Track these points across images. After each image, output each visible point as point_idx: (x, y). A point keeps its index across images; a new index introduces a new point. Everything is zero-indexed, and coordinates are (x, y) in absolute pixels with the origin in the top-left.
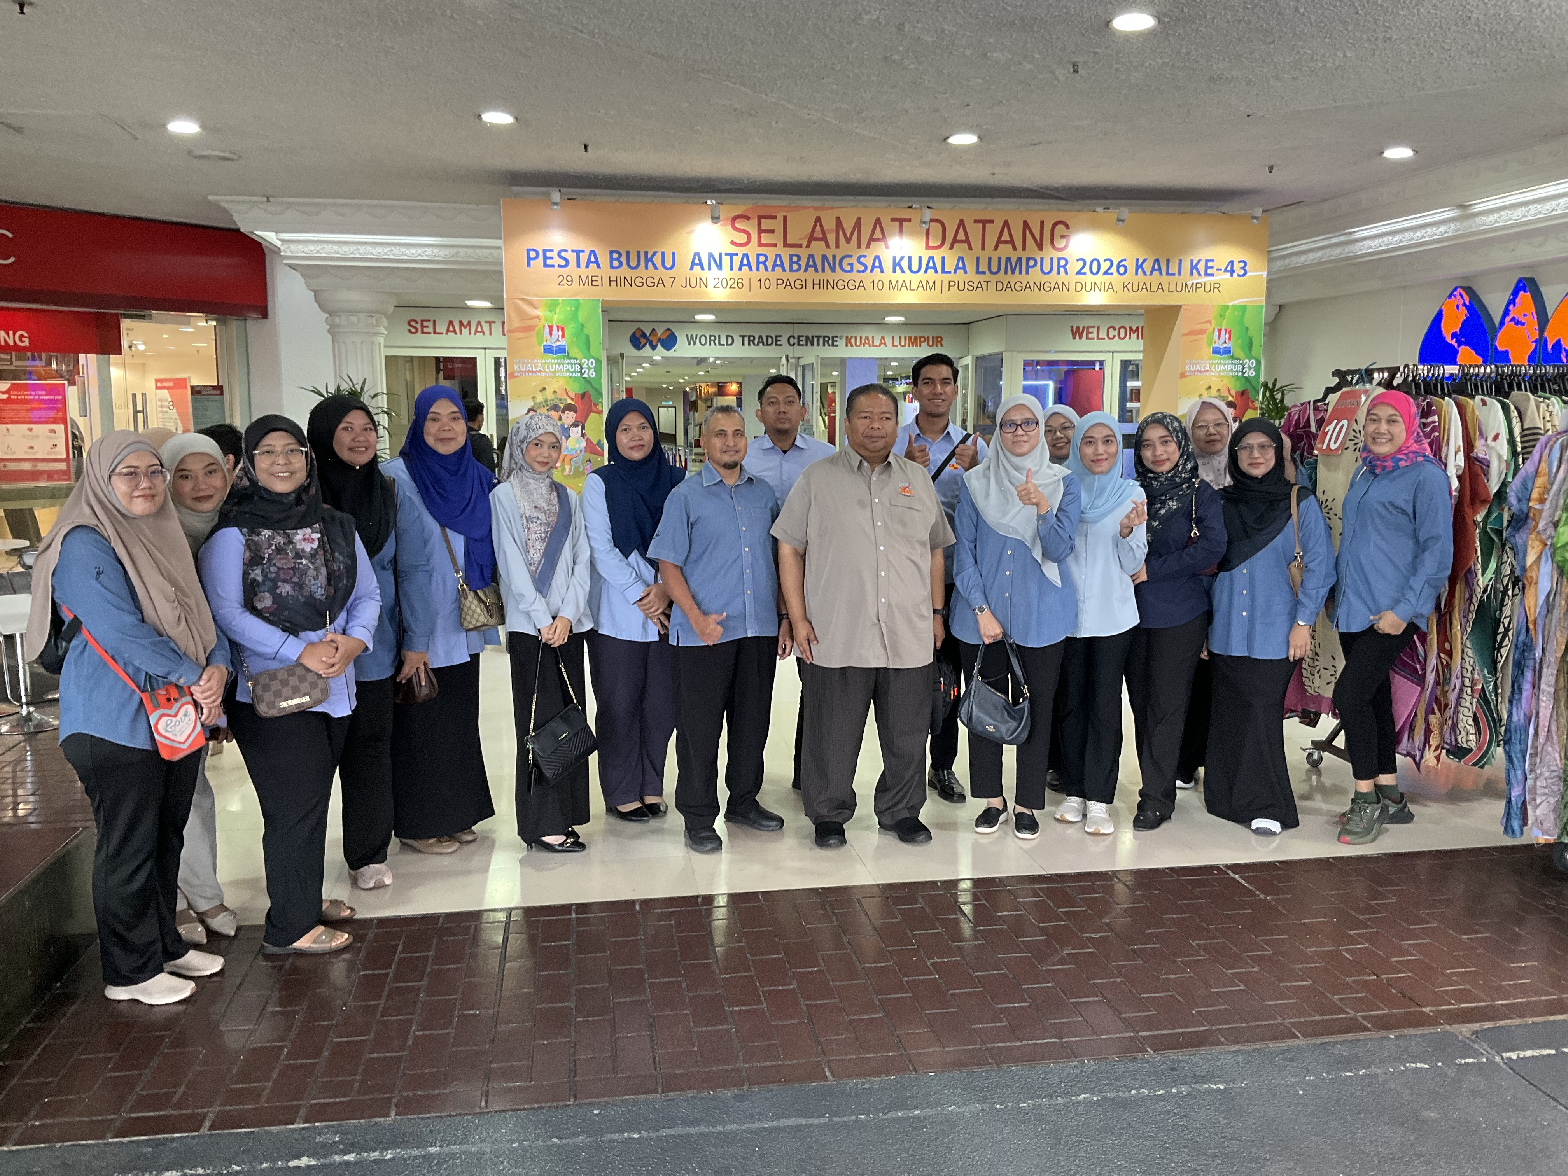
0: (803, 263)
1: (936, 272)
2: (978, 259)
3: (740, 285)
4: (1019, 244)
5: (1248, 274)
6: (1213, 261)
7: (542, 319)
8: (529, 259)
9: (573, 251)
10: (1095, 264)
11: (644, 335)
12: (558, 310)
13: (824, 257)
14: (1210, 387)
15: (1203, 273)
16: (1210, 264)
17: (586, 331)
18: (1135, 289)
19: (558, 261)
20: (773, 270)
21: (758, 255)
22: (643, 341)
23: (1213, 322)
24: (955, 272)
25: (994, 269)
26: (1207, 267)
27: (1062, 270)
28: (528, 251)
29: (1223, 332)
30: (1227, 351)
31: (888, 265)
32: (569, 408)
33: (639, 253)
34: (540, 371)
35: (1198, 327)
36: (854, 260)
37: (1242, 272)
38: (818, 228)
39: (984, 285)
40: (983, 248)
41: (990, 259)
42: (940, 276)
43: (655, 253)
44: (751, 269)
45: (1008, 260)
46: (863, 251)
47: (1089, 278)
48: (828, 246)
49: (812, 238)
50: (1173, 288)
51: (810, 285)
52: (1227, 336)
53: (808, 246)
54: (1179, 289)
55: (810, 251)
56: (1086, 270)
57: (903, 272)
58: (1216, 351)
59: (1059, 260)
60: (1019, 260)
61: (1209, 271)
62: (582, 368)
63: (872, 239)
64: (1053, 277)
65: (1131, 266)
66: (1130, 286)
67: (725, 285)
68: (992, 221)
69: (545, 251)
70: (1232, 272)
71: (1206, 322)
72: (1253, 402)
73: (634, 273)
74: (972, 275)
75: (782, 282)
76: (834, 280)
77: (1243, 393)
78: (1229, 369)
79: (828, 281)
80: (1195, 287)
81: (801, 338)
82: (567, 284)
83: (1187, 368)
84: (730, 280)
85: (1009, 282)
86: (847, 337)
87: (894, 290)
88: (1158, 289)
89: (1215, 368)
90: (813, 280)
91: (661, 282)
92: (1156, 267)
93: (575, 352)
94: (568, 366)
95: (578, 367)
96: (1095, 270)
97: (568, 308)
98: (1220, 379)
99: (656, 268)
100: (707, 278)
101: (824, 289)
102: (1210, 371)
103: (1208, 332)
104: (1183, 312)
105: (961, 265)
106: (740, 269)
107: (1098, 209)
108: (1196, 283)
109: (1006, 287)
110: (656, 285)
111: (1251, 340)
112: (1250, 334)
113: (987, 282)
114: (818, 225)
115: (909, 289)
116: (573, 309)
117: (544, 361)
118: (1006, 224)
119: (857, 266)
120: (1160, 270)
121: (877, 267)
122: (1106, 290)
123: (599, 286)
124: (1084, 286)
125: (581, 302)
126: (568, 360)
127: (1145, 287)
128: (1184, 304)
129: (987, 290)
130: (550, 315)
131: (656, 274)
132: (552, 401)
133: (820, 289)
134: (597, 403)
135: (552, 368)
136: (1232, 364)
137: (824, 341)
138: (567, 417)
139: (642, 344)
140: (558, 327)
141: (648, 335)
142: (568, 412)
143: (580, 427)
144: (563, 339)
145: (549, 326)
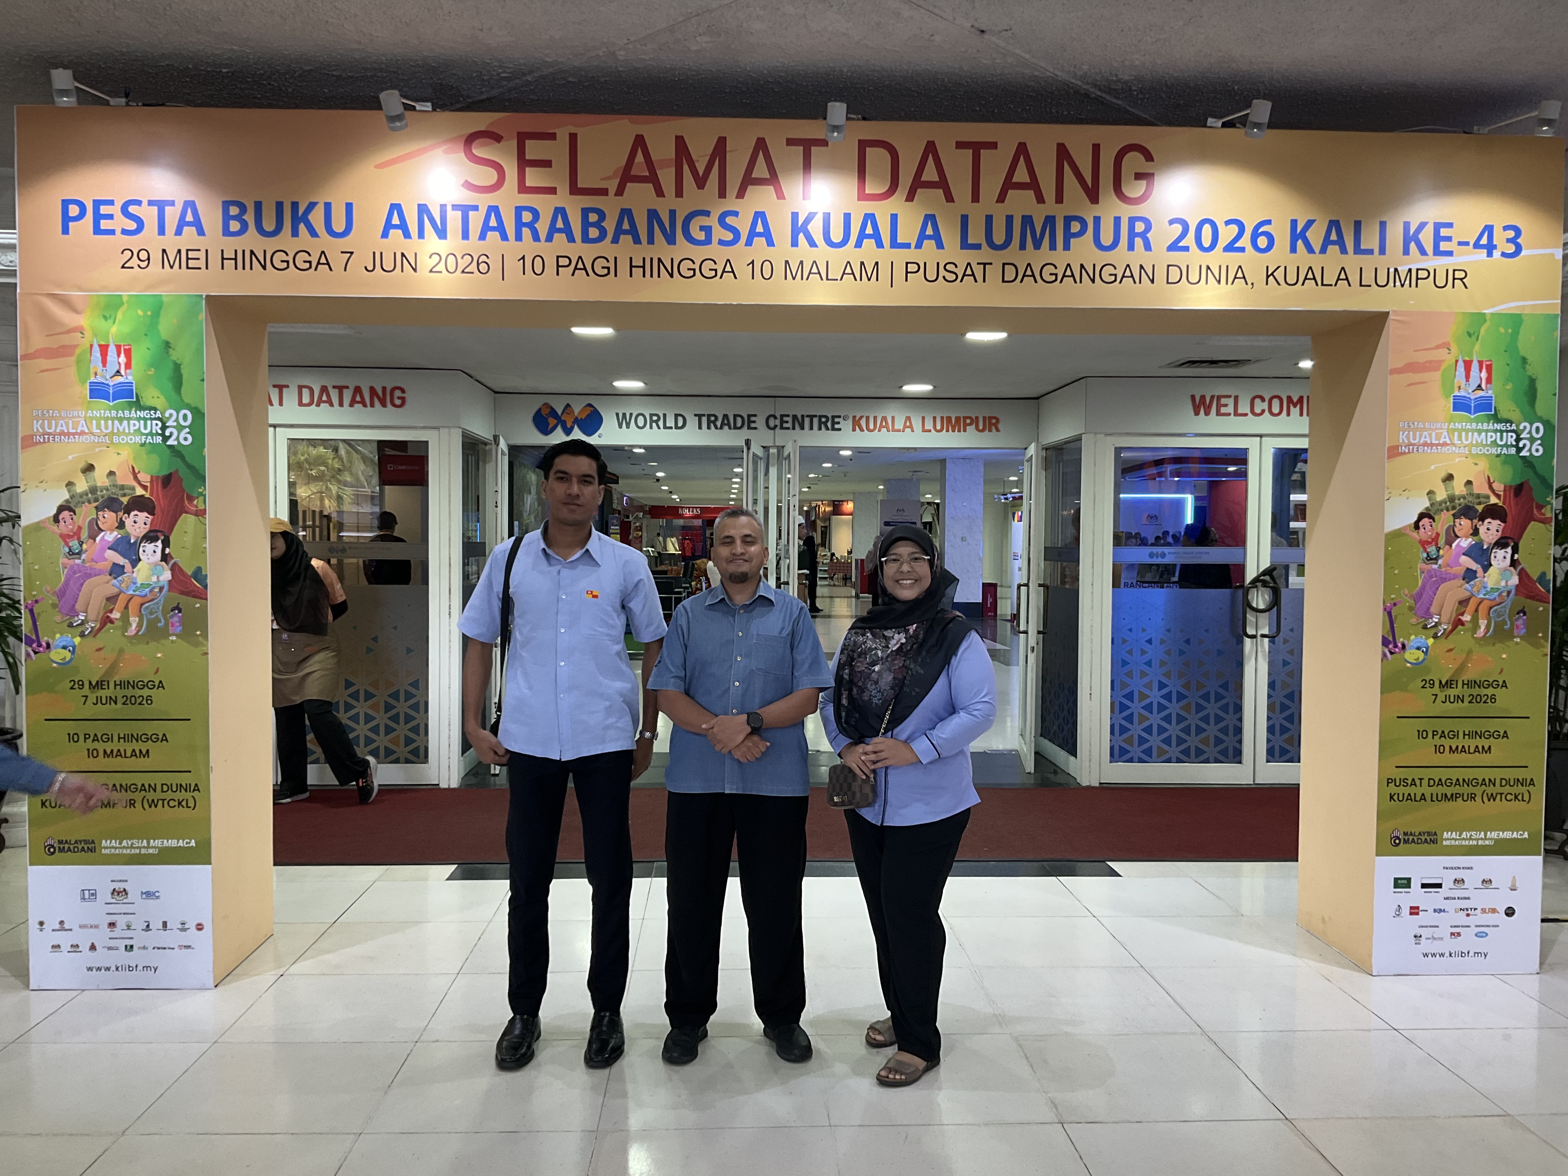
0: (610, 225)
1: (880, 245)
2: (965, 219)
3: (484, 268)
4: (1048, 189)
5: (1523, 253)
6: (1450, 225)
7: (88, 333)
8: (66, 220)
9: (151, 203)
10: (1207, 229)
11: (553, 412)
12: (120, 315)
13: (653, 215)
14: (1450, 478)
15: (1429, 249)
16: (1444, 232)
17: (175, 356)
18: (1291, 279)
19: (121, 222)
20: (549, 238)
21: (519, 210)
22: (552, 421)
23: (1454, 348)
24: (919, 245)
25: (999, 237)
26: (1438, 239)
27: (1138, 241)
28: (66, 203)
29: (1475, 366)
30: (1484, 405)
31: (781, 229)
32: (139, 504)
33: (280, 206)
34: (82, 433)
35: (1422, 357)
36: (712, 221)
37: (1511, 249)
38: (640, 158)
39: (978, 271)
40: (976, 198)
41: (989, 219)
42: (887, 255)
43: (312, 206)
44: (505, 237)
45: (1027, 220)
46: (730, 203)
47: (1195, 258)
48: (660, 193)
49: (627, 177)
50: (1368, 278)
51: (624, 267)
52: (1484, 374)
53: (620, 192)
54: (1382, 281)
55: (624, 202)
56: (1190, 240)
57: (812, 244)
58: (1460, 405)
59: (1132, 221)
60: (1050, 221)
61: (1444, 246)
62: (164, 428)
63: (748, 181)
64: (1121, 256)
65: (1281, 233)
66: (1279, 274)
67: (451, 269)
68: (993, 146)
69: (97, 204)
70: (1490, 248)
71: (1437, 347)
72: (1540, 507)
73: (271, 245)
74: (952, 251)
75: (567, 262)
76: (672, 259)
77: (1518, 490)
78: (1489, 440)
79: (660, 260)
80: (1414, 277)
81: (785, 419)
82: (139, 266)
83: (1402, 438)
84: (462, 258)
85: (1029, 265)
86: (854, 417)
87: (794, 278)
88: (1338, 279)
89: (1460, 439)
90: (631, 259)
91: (324, 260)
92: (1334, 237)
93: (152, 396)
94: (136, 422)
95: (157, 425)
96: (1207, 242)
97: (140, 313)
98: (1470, 460)
99: (313, 233)
100: (416, 254)
101: (652, 276)
102: (1448, 445)
103: (1444, 366)
104: (1391, 324)
105: (929, 231)
106: (482, 237)
107: (1210, 121)
108: (1418, 270)
109: (1024, 275)
110: (314, 266)
111: (1532, 382)
112: (1530, 371)
113: (985, 264)
114: (640, 151)
115: (824, 277)
116: (149, 313)
117: (90, 414)
118: (1022, 150)
119: (719, 233)
120: (1341, 243)
121: (760, 235)
122: (1230, 281)
123: (200, 268)
124: (1184, 273)
125: (165, 300)
126: (138, 412)
127: (1310, 276)
128: (1394, 311)
129: (984, 281)
130: (102, 324)
131: (316, 247)
132: (105, 492)
133: (644, 276)
134: (195, 495)
135: (106, 428)
136: (1496, 431)
137: (820, 423)
138: (135, 522)
139: (551, 426)
140: (118, 348)
141: (560, 413)
142: (136, 512)
143: (160, 541)
144: (128, 371)
145: (100, 346)
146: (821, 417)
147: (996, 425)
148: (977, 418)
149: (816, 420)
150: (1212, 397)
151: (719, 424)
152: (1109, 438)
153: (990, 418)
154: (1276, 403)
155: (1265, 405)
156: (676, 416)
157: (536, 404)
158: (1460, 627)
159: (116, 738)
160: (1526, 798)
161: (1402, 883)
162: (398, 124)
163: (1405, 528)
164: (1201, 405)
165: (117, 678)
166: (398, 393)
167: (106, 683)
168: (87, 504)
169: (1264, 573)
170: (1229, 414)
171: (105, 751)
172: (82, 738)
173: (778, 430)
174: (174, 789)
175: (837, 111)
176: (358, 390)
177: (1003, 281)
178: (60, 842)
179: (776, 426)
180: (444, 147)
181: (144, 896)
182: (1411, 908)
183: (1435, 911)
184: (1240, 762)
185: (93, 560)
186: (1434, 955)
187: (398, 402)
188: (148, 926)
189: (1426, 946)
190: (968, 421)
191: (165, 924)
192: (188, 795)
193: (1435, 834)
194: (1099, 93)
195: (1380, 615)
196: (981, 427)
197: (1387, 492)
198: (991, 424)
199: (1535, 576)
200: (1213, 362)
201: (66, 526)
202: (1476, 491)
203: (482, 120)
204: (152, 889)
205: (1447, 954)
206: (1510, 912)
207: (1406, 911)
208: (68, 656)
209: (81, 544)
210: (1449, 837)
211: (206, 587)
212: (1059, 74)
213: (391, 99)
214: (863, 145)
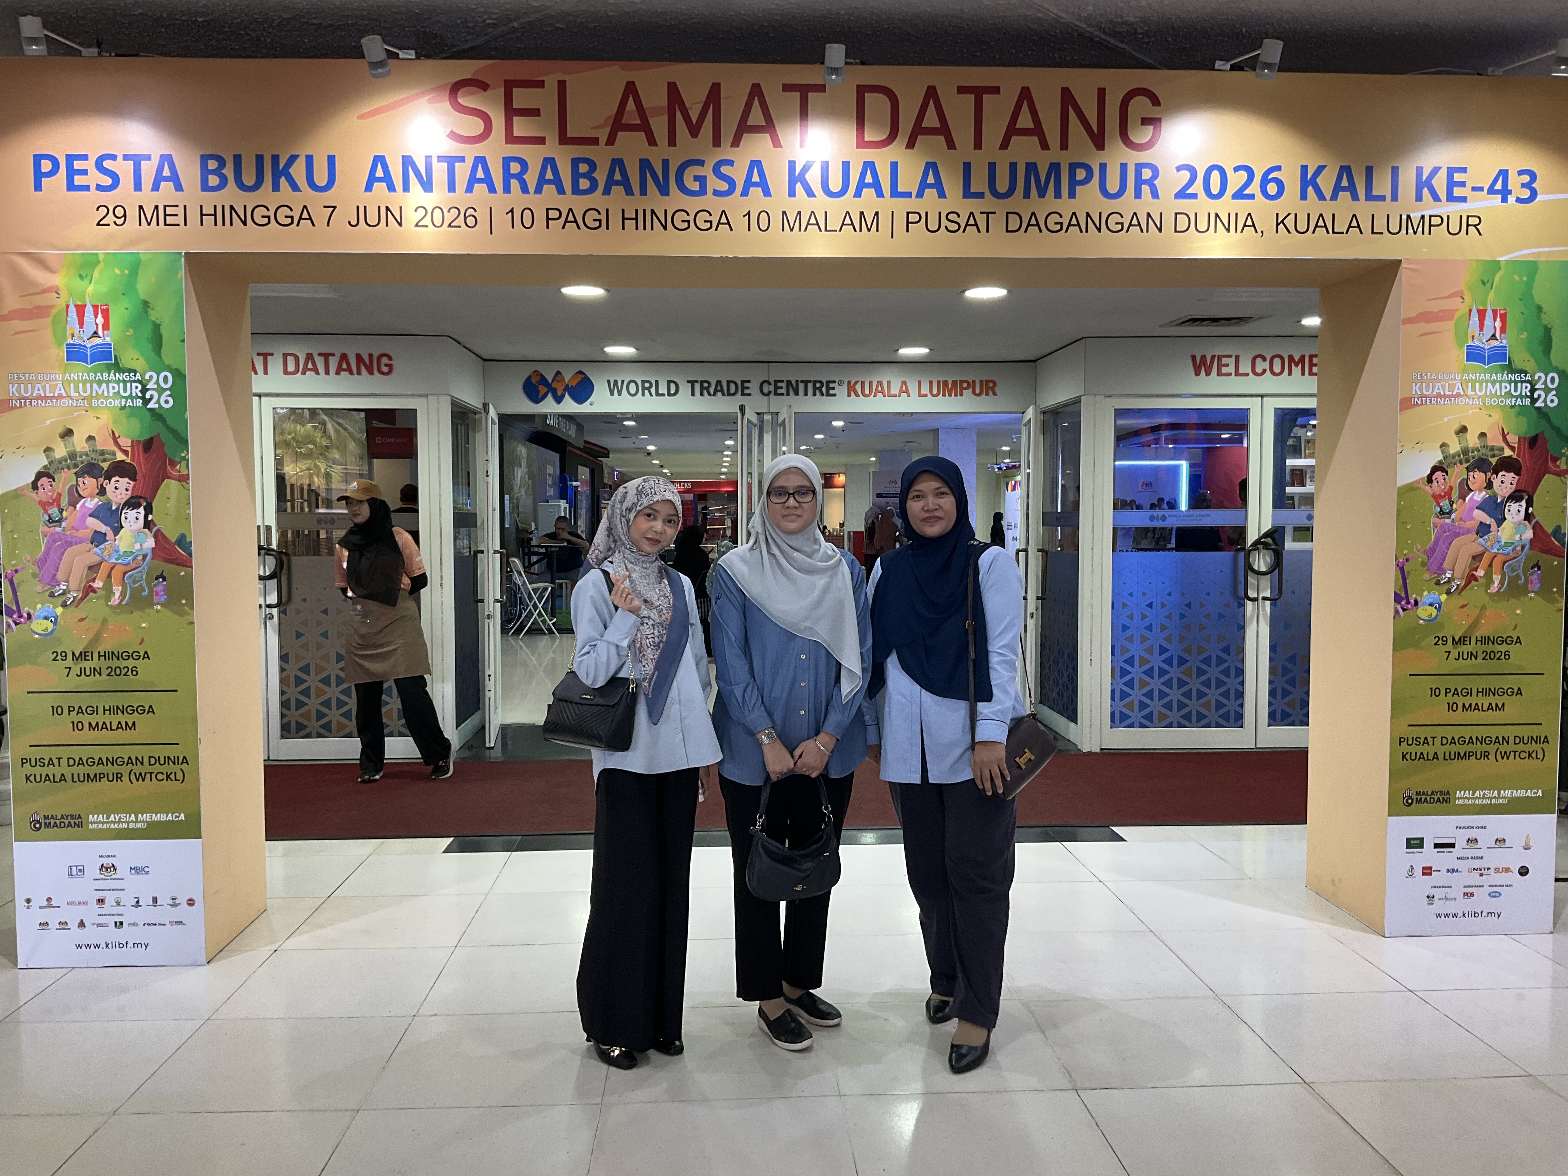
0: (601, 176)
1: (880, 194)
2: (967, 166)
3: (471, 221)
4: (1053, 135)
5: (1539, 198)
6: (1464, 170)
7: (64, 293)
8: (39, 175)
9: (126, 157)
10: (1215, 176)
11: (543, 380)
12: (96, 274)
13: (645, 165)
14: (1463, 430)
15: (1443, 195)
16: (1458, 177)
17: (154, 315)
18: (1302, 227)
19: (95, 178)
20: (538, 190)
21: (507, 161)
22: (542, 389)
23: (1468, 297)
24: (920, 194)
25: (1002, 186)
26: (1451, 184)
27: (1145, 188)
28: (38, 159)
29: (1489, 316)
30: (1498, 355)
31: (778, 179)
32: (120, 469)
33: (260, 159)
34: (60, 397)
35: (1435, 307)
36: (707, 171)
37: (1526, 194)
38: (631, 105)
39: (981, 220)
40: (978, 145)
41: (992, 166)
42: (887, 205)
43: (293, 158)
45: (1032, 168)
46: (726, 152)
47: (1203, 206)
48: (652, 142)
49: (618, 125)
50: (1380, 225)
51: (616, 220)
52: (1498, 324)
53: (611, 141)
54: (1394, 228)
55: (615, 151)
56: (1198, 187)
57: (810, 193)
58: (1474, 355)
59: (1139, 167)
60: (1055, 168)
61: (1457, 192)
62: (144, 390)
63: (744, 129)
64: (1127, 204)
65: (1291, 179)
66: (1290, 222)
67: (438, 222)
68: (996, 90)
69: (70, 159)
70: (1505, 193)
71: (1450, 296)
72: (1555, 459)
73: (251, 199)
74: (954, 200)
75: (557, 214)
76: (666, 211)
77: (1533, 442)
78: (1503, 391)
79: (653, 212)
80: (1427, 224)
81: (779, 384)
82: (115, 223)
83: (1415, 389)
84: (449, 211)
85: (1033, 213)
86: (849, 382)
87: (792, 230)
88: (1350, 226)
89: (1473, 389)
90: (623, 210)
91: (306, 215)
92: (1345, 183)
93: (132, 358)
94: (116, 386)
95: (137, 387)
96: (1215, 189)
97: (117, 271)
98: (1484, 412)
99: (295, 187)
100: (401, 208)
101: (645, 229)
102: (1462, 396)
103: (1457, 315)
104: (1404, 275)
105: (931, 180)
106: (469, 189)
107: (1218, 64)
108: (1431, 216)
109: (1029, 225)
110: (296, 221)
111: (1548, 330)
112: (1545, 319)
113: (988, 214)
114: (631, 99)
115: (823, 228)
116: (127, 272)
117: (67, 377)
118: (1025, 94)
119: (714, 183)
120: (1352, 189)
121: (756, 185)
122: (1239, 229)
123: (178, 225)
124: (1193, 221)
125: (143, 258)
126: (117, 375)
127: (1321, 223)
128: (1406, 259)
129: (988, 231)
130: (78, 284)
131: (297, 201)
132: (84, 457)
133: (637, 229)
134: (177, 459)
135: (85, 392)
136: (1510, 382)
137: (815, 389)
138: (116, 488)
139: (541, 394)
140: (95, 307)
141: (550, 381)
142: (117, 478)
143: (142, 508)
144: (106, 332)
145: (76, 306)
146: (815, 382)
147: (993, 389)
148: (974, 382)
149: (810, 386)
150: (1213, 357)
151: (712, 390)
152: (1108, 399)
153: (987, 382)
154: (1277, 363)
155: (1266, 365)
156: (669, 382)
157: (525, 372)
158: (1473, 583)
159: (101, 710)
160: (1540, 755)
161: (1414, 844)
162: (380, 71)
163: (1418, 482)
164: (1201, 366)
165: (102, 649)
166: (385, 360)
167: (90, 654)
168: (66, 470)
169: (1266, 535)
170: (1230, 374)
171: (90, 724)
172: (66, 711)
173: (772, 396)
174: (162, 762)
175: (836, 53)
176: (344, 357)
177: (1007, 231)
178: (46, 817)
179: (770, 392)
180: (428, 97)
181: (133, 872)
182: (1424, 868)
183: (1448, 871)
184: (1242, 727)
185: (73, 528)
186: (1447, 916)
187: (385, 369)
188: (138, 902)
189: (1439, 906)
190: (965, 385)
191: (155, 900)
192: (176, 768)
193: (1448, 793)
194: (1103, 36)
195: (1392, 572)
196: (978, 391)
197: (1399, 445)
198: (988, 388)
199: (1549, 530)
200: (1215, 320)
201: (46, 493)
202: (1490, 444)
203: (467, 68)
204: (141, 865)
205: (1461, 914)
206: (1523, 871)
207: (1418, 871)
208: (50, 626)
209: (61, 511)
210: (1462, 796)
211: (190, 554)
212: (1064, 16)
213: (374, 46)
214: (862, 91)
